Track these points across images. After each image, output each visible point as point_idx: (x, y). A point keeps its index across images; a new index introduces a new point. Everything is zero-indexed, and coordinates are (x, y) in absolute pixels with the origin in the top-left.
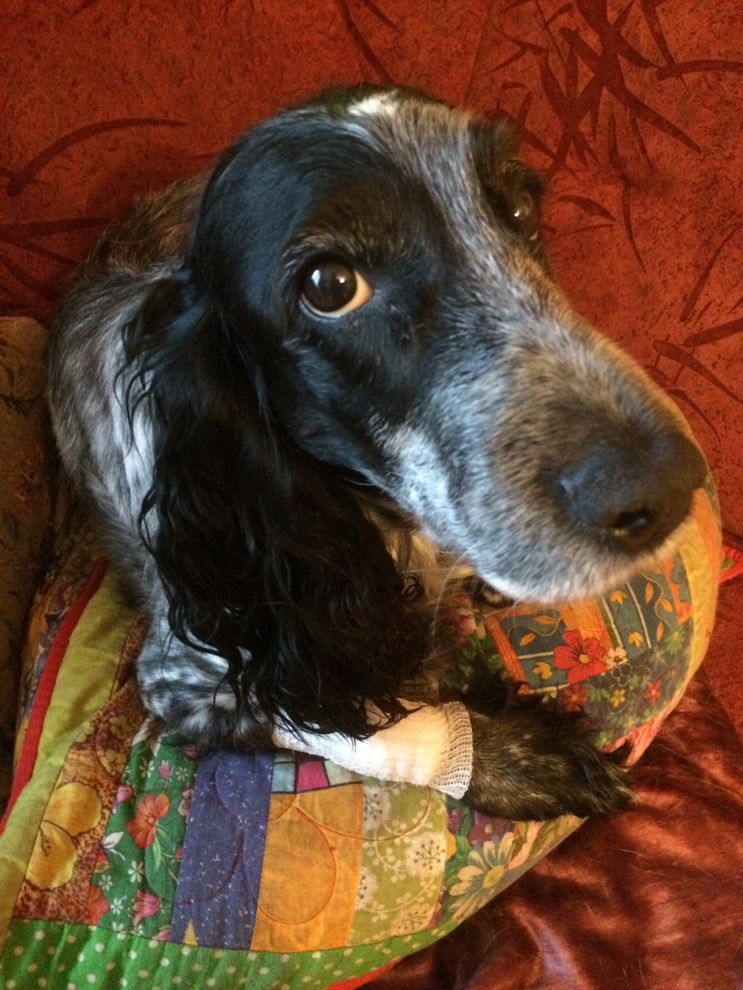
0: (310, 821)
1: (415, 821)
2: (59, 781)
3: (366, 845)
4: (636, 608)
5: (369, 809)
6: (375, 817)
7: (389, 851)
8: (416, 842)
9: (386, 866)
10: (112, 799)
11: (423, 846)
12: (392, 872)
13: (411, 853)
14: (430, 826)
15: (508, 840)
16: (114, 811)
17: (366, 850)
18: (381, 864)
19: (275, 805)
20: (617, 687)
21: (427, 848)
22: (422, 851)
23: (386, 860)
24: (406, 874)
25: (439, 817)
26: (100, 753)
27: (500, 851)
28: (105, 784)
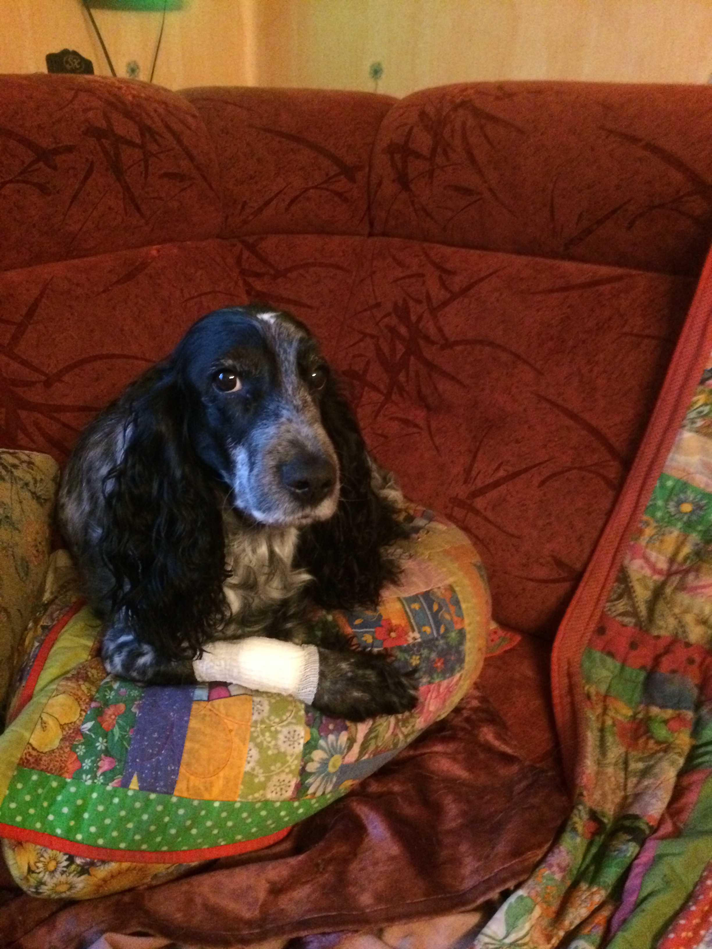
0: (217, 715)
1: (284, 718)
2: (54, 694)
3: (253, 729)
4: (426, 614)
5: (255, 708)
6: (259, 713)
7: (267, 734)
8: (285, 731)
9: (265, 744)
10: (87, 706)
11: (289, 733)
12: (269, 748)
13: (281, 737)
14: (294, 721)
15: (344, 737)
16: (89, 713)
17: (252, 733)
18: (262, 742)
19: (195, 706)
20: (414, 654)
21: (292, 733)
22: (288, 736)
23: (265, 739)
24: (278, 749)
25: (301, 716)
26: (81, 682)
27: (339, 743)
28: (83, 699)
